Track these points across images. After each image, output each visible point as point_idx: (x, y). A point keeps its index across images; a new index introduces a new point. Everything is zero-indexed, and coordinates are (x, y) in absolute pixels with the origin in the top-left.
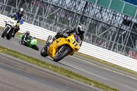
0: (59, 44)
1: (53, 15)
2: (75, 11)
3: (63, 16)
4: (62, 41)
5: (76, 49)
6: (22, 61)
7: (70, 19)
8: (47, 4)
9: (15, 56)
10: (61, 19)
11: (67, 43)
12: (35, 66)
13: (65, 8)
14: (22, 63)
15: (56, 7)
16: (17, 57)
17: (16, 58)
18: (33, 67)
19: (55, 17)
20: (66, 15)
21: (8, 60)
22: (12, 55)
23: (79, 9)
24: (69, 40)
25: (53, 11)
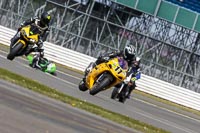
0: (99, 71)
1: (151, 52)
2: (182, 47)
3: (165, 54)
4: (103, 67)
5: (121, 78)
6: (104, 119)
7: (174, 58)
8: (142, 36)
9: (94, 112)
10: (161, 58)
11: (107, 69)
12: (123, 126)
13: (168, 42)
14: (103, 122)
15: (154, 41)
16: (97, 114)
17: (94, 115)
18: (121, 128)
19: (154, 55)
20: (169, 53)
21: (84, 118)
22: (89, 110)
23: (188, 43)
24: (110, 66)
25: (150, 47)
